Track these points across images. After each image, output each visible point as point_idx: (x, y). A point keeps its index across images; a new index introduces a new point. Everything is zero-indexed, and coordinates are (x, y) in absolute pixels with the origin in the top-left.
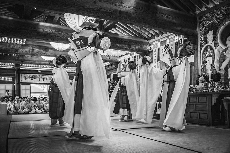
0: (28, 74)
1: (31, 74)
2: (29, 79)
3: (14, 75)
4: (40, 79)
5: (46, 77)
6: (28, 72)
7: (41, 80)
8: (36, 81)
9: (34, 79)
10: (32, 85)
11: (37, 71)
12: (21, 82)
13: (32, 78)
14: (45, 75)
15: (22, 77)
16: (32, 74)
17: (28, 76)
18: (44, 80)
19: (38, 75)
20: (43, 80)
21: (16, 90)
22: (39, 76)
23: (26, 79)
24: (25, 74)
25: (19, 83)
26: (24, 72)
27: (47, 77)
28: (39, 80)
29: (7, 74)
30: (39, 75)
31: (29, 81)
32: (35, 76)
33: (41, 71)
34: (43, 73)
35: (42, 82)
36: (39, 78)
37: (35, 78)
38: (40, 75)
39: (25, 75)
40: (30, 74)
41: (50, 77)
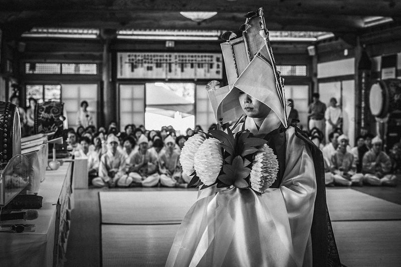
0: (137, 54)
1: (146, 54)
2: (142, 66)
3: (101, 57)
4: (173, 66)
5: (191, 58)
6: (138, 47)
7: (176, 70)
8: (161, 73)
9: (154, 68)
10: (149, 86)
11: (164, 42)
12: (119, 76)
13: (150, 65)
14: (187, 54)
15: (123, 63)
16: (150, 54)
17: (140, 58)
18: (185, 69)
19: (165, 54)
20: (182, 71)
21: (108, 101)
22: (170, 56)
23: (133, 67)
24: (131, 54)
25: (115, 82)
26: (128, 46)
27: (194, 59)
28: (170, 71)
29: (83, 55)
30: (168, 54)
31: (140, 72)
32: (159, 58)
33: (176, 42)
34: (180, 47)
35: (179, 75)
36: (170, 64)
37: (159, 65)
38: (173, 55)
39: (129, 56)
40: (143, 54)
41: (200, 59)
